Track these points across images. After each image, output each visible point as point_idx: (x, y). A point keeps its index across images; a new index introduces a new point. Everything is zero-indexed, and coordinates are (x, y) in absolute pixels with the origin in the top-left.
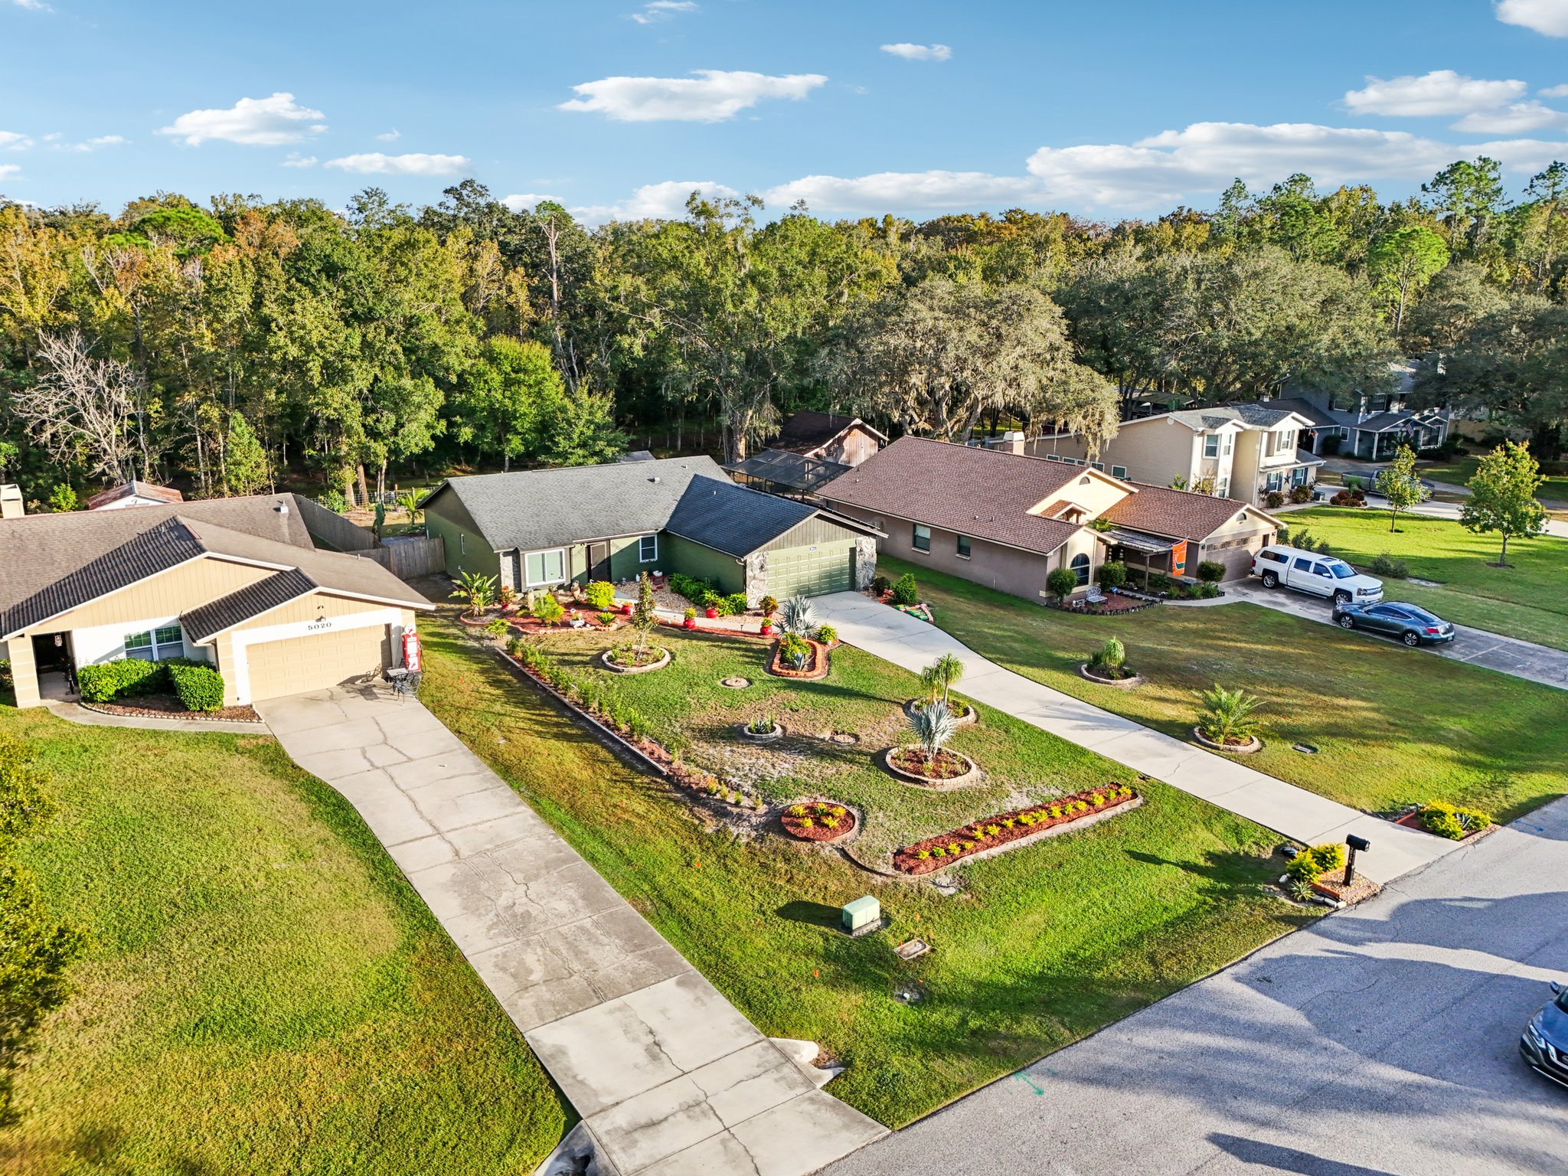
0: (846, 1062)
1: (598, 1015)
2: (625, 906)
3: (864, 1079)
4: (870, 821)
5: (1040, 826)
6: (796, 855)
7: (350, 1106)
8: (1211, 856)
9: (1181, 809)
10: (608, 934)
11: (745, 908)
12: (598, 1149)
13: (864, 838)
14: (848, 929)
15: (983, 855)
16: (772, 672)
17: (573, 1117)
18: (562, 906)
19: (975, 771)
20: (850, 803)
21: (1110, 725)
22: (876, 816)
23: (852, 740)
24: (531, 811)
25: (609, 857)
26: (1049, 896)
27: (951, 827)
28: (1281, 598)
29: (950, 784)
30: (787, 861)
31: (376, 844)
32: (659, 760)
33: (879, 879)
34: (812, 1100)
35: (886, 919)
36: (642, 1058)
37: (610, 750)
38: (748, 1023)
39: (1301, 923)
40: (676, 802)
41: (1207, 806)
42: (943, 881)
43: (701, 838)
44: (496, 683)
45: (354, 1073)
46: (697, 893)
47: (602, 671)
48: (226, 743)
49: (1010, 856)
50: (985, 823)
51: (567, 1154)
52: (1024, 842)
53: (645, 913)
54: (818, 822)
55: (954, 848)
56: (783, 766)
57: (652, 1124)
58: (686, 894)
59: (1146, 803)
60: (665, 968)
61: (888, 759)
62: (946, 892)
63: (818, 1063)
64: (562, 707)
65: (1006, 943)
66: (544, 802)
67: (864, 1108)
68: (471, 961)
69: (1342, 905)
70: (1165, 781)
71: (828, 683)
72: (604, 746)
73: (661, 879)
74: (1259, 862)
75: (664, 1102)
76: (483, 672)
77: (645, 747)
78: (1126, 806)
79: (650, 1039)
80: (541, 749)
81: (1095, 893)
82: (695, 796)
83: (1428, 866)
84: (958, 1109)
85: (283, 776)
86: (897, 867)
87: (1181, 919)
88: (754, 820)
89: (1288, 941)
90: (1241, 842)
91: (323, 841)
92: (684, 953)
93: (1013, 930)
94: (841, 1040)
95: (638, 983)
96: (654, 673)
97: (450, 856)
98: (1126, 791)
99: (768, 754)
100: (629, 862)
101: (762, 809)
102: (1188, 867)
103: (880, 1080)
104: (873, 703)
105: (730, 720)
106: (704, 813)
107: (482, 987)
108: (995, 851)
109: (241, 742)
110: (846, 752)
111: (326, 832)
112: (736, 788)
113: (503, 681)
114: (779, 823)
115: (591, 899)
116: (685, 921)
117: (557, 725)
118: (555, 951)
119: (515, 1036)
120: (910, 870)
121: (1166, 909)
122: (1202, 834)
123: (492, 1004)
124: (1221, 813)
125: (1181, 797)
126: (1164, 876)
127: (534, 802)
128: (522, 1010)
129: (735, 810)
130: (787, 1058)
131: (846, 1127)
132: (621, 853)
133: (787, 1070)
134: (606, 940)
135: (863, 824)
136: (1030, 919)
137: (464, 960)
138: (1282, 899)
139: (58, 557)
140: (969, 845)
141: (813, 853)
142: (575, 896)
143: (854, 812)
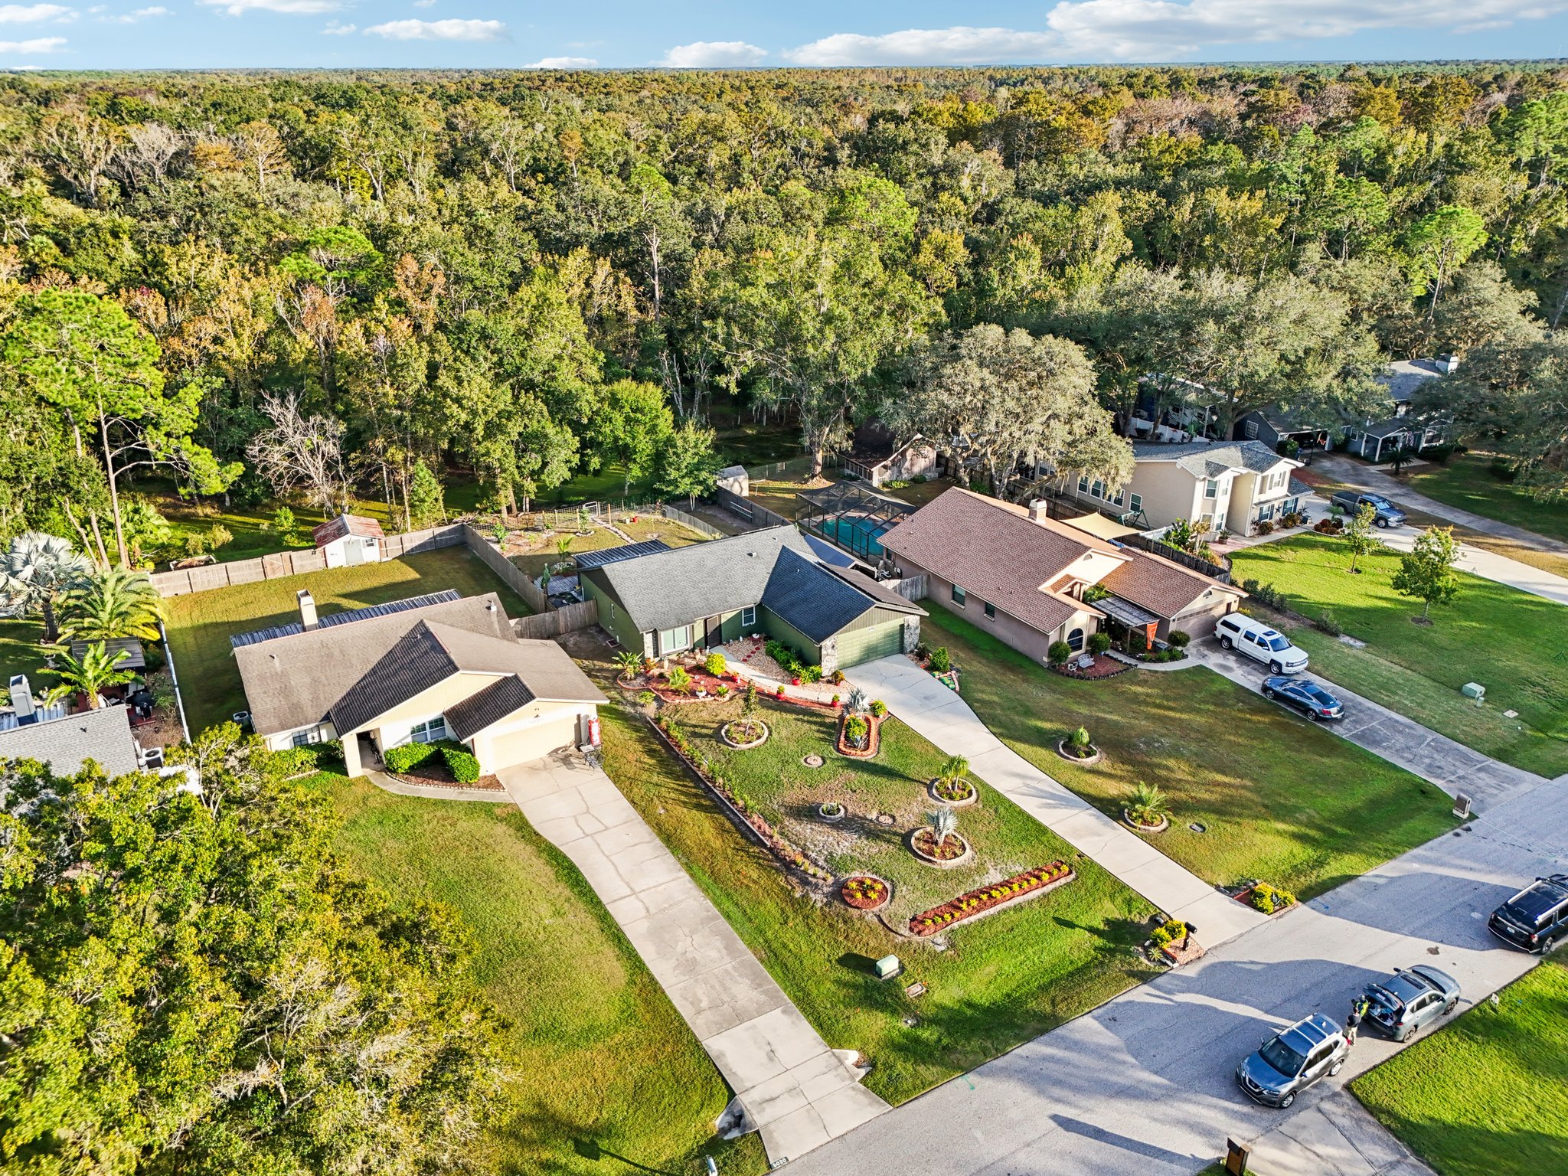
0: (873, 1065)
1: (739, 1031)
2: (750, 956)
3: (881, 1076)
4: (898, 894)
5: (1005, 899)
6: (851, 918)
7: (620, 1081)
8: (1107, 922)
9: (1100, 884)
10: (741, 975)
11: (820, 958)
12: (746, 1113)
13: (892, 908)
14: (880, 976)
15: (965, 921)
16: (839, 750)
17: (732, 1094)
18: (714, 954)
19: (969, 852)
20: (886, 878)
21: (1067, 804)
22: (902, 890)
23: (890, 821)
24: (688, 877)
25: (737, 914)
26: (1002, 954)
27: (948, 899)
28: (1231, 661)
29: (950, 864)
30: (845, 922)
31: (599, 902)
32: (764, 834)
33: (901, 938)
34: (853, 1089)
35: (902, 968)
36: (765, 1060)
37: (733, 823)
38: (820, 1039)
39: (1145, 977)
40: (777, 870)
41: (1116, 881)
42: (937, 941)
43: (793, 901)
44: (651, 753)
45: (618, 1064)
46: (791, 946)
47: (723, 746)
48: (487, 809)
49: (982, 923)
50: (970, 896)
51: (730, 1113)
52: (992, 911)
53: (762, 961)
54: (865, 894)
55: (947, 917)
56: (845, 844)
57: (773, 1099)
58: (785, 946)
59: (1077, 878)
60: (776, 1003)
61: (913, 840)
62: (939, 949)
63: (858, 1066)
64: (697, 780)
65: (971, 986)
66: (695, 868)
67: (880, 1094)
68: (667, 992)
69: (1176, 965)
70: (1095, 859)
71: (879, 762)
72: (729, 819)
73: (770, 934)
74: (1139, 926)
75: (777, 1087)
76: (641, 740)
77: (755, 822)
78: (1063, 881)
79: (768, 1048)
80: (688, 820)
81: (1030, 951)
82: (789, 867)
83: (1241, 935)
84: (929, 1097)
85: (530, 842)
86: (911, 929)
87: (1078, 970)
88: (826, 890)
89: (1135, 992)
90: (1130, 912)
91: (568, 900)
92: (785, 990)
93: (975, 977)
94: (871, 1050)
95: (760, 1012)
96: (757, 749)
97: (644, 913)
98: (1065, 869)
99: (835, 833)
100: (750, 920)
101: (831, 880)
102: (1092, 930)
103: (890, 1077)
104: (908, 784)
105: (811, 799)
106: (794, 880)
107: (676, 1011)
108: (973, 919)
109: (498, 811)
110: (885, 832)
111: (567, 892)
112: (815, 863)
113: (654, 751)
114: (840, 893)
115: (730, 948)
116: (784, 966)
117: (696, 795)
118: (713, 987)
119: (697, 1044)
120: (919, 933)
121: (1072, 962)
122: (1107, 904)
123: (683, 1023)
124: (1124, 887)
125: (1103, 873)
126: (1076, 937)
127: (688, 867)
128: (699, 1026)
129: (814, 880)
130: (841, 1063)
131: (870, 1105)
132: (745, 913)
133: (841, 1070)
134: (740, 979)
135: (893, 897)
136: (987, 970)
137: (663, 992)
138: (1143, 959)
139: (355, 661)
140: (957, 915)
141: (861, 918)
142: (721, 947)
143: (888, 885)
